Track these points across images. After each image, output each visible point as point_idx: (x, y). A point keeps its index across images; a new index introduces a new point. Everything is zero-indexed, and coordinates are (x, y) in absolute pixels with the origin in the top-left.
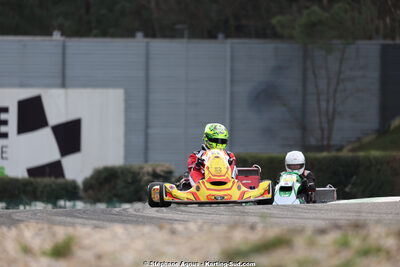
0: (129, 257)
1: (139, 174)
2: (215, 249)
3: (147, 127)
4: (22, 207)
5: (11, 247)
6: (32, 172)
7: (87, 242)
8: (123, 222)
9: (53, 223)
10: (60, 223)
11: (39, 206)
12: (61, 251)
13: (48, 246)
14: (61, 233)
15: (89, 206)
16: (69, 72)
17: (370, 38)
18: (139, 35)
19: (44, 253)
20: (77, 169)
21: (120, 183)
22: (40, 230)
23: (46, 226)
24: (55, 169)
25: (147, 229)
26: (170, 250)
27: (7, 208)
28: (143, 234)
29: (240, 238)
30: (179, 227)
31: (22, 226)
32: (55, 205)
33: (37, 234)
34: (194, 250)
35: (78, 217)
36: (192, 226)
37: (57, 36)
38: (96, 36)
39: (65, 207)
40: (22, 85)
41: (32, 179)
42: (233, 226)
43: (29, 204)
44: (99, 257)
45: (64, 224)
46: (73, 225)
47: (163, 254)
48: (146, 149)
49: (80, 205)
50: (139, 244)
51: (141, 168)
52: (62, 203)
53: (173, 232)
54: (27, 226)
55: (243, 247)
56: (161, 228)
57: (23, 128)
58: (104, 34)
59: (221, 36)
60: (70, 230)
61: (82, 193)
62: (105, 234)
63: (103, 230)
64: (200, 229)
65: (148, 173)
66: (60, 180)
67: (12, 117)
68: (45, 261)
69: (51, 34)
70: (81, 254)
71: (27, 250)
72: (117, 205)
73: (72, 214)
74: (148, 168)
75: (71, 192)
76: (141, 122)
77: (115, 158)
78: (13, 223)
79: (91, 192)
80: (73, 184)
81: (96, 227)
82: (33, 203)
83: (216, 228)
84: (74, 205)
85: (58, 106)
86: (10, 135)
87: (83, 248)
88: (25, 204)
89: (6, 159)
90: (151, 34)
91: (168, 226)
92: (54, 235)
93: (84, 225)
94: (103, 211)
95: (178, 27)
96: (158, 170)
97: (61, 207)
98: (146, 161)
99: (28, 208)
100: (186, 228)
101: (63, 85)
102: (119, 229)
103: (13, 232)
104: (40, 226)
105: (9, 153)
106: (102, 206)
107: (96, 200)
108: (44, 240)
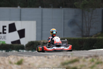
0: (37, 65)
1: (40, 43)
2: (59, 63)
3: (42, 31)
4: (10, 52)
5: (7, 62)
6: (12, 42)
7: (26, 61)
8: (36, 55)
9: (18, 56)
10: (19, 56)
11: (14, 51)
12: (20, 63)
13: (16, 62)
14: (20, 58)
15: (27, 51)
16: (22, 17)
17: (99, 8)
18: (40, 7)
19: (15, 64)
20: (24, 42)
21: (35, 45)
22: (14, 57)
23: (16, 56)
24: (18, 42)
25: (42, 57)
26: (48, 63)
27: (6, 52)
28: (41, 59)
29: (66, 59)
30: (50, 57)
31: (10, 56)
32: (18, 51)
33: (13, 59)
34: (54, 63)
35: (24, 54)
36: (53, 56)
37: (19, 7)
38: (29, 7)
39: (21, 52)
40: (10, 20)
41: (12, 44)
42: (64, 56)
43: (12, 51)
44: (29, 64)
45: (21, 56)
46: (23, 56)
47: (46, 64)
48: (42, 37)
49: (25, 51)
50: (40, 61)
51: (40, 41)
52: (20, 50)
53: (48, 58)
54: (11, 57)
55: (67, 62)
56: (45, 57)
57: (10, 31)
58: (31, 7)
59: (61, 7)
60: (22, 58)
61: (25, 48)
62: (31, 59)
63: (30, 58)
64: (56, 57)
65: (42, 43)
66: (19, 45)
67: (7, 28)
68: (15, 66)
69: (17, 7)
70: (25, 64)
71: (11, 63)
72: (34, 51)
73: (23, 53)
74: (42, 41)
75: (22, 48)
76: (40, 30)
77: (34, 39)
78: (7, 56)
79: (27, 48)
80: (23, 46)
81: (29, 57)
82: (13, 51)
83: (59, 57)
84: (23, 51)
85: (19, 25)
86: (7, 33)
87: (25, 62)
88: (11, 51)
89: (6, 39)
90: (43, 7)
91: (47, 56)
92: (18, 59)
93: (26, 56)
94: (31, 53)
95: (50, 5)
96: (45, 42)
97: (20, 52)
98: (42, 39)
100: (52, 57)
101: (20, 20)
102: (34, 57)
103: (7, 58)
104: (14, 56)
105: (7, 38)
106: (30, 51)
108: (15, 60)
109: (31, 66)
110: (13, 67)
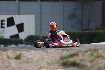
0: (36, 59)
2: (58, 57)
3: (41, 25)
4: (8, 46)
5: (5, 57)
6: (11, 37)
7: (25, 55)
10: (18, 50)
11: (13, 46)
12: (18, 58)
13: (14, 56)
14: (18, 53)
16: (20, 11)
17: (99, 1)
19: (13, 58)
20: (23, 36)
22: (13, 52)
23: (14, 51)
24: (17, 36)
25: (41, 51)
26: (46, 57)
27: (4, 46)
28: (39, 53)
30: (49, 51)
32: (17, 46)
33: (11, 53)
37: (17, 1)
40: (8, 14)
44: (28, 59)
47: (44, 58)
48: (41, 31)
49: (24, 45)
50: (38, 55)
51: (40, 36)
52: (19, 45)
53: (47, 52)
54: (9, 51)
55: (66, 56)
56: (44, 51)
59: (60, 1)
60: (20, 52)
61: (24, 43)
62: (29, 53)
63: (29, 52)
64: (55, 51)
66: (18, 39)
68: (13, 60)
69: (15, 1)
71: (9, 57)
74: (41, 36)
75: (21, 42)
77: (33, 33)
79: (26, 42)
80: (22, 40)
81: (27, 51)
83: (59, 51)
84: (22, 46)
85: (18, 20)
87: (23, 57)
89: (4, 33)
92: (16, 53)
93: (24, 51)
96: (44, 36)
98: (41, 34)
99: (10, 46)
100: (51, 51)
101: (19, 14)
102: (33, 51)
103: (5, 53)
104: (13, 51)
106: (29, 46)
107: (28, 44)
108: (13, 55)
109: (29, 61)
110: (11, 61)
